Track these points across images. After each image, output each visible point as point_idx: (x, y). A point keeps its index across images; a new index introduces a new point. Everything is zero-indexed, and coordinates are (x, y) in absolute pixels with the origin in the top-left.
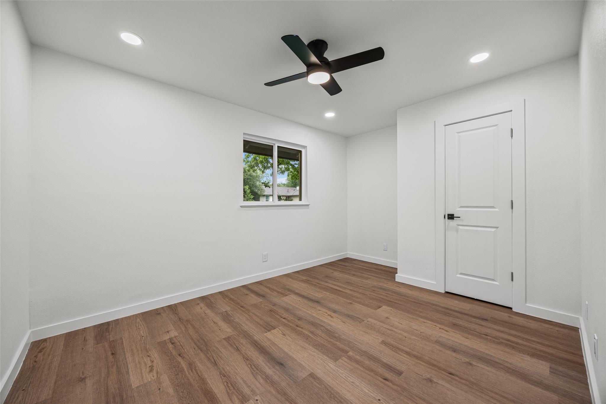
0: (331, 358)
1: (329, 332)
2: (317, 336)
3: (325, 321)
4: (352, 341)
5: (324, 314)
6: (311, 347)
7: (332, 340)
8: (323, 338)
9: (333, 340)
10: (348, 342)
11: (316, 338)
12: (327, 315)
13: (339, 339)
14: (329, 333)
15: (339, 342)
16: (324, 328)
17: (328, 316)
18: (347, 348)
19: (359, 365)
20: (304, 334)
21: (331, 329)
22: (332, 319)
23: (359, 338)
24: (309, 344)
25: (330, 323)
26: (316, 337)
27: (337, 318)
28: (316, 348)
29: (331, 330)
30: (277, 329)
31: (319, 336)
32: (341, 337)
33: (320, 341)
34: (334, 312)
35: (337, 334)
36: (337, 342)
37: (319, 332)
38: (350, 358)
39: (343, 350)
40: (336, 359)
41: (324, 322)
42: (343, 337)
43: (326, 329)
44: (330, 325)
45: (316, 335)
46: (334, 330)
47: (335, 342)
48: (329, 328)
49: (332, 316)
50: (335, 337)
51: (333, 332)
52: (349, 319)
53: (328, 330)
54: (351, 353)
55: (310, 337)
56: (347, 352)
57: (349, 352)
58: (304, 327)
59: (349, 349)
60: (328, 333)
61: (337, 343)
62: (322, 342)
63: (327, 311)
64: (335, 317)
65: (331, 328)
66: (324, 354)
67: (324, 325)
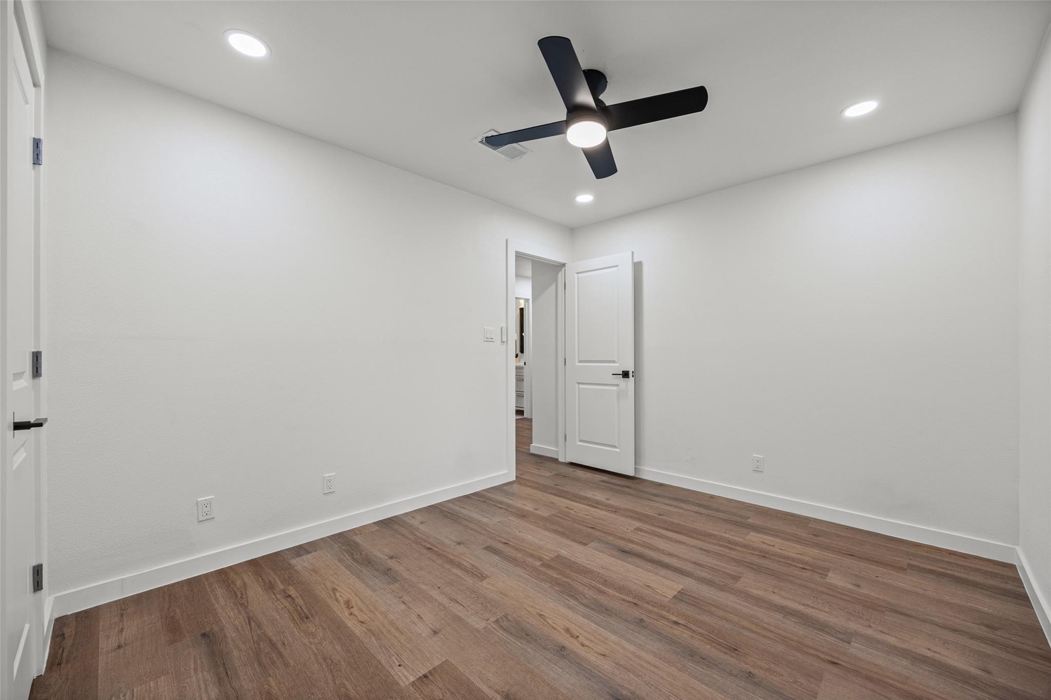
0: (565, 558)
1: (570, 593)
2: (590, 585)
3: (581, 618)
4: (533, 580)
5: (588, 639)
6: (595, 569)
7: (565, 580)
8: (580, 583)
9: (563, 579)
10: (538, 578)
11: (592, 583)
12: (581, 639)
13: (554, 582)
14: (570, 591)
15: (552, 577)
16: (582, 602)
17: (578, 634)
18: (541, 569)
19: (530, 553)
20: (615, 589)
21: (569, 600)
22: (569, 625)
23: (519, 583)
24: (599, 573)
25: (570, 614)
26: (593, 585)
27: (555, 629)
28: (586, 568)
29: (566, 597)
30: (671, 598)
31: (587, 587)
32: (550, 585)
33: (584, 578)
34: (563, 648)
35: (557, 590)
36: (556, 578)
37: (589, 593)
38: (540, 559)
39: (549, 567)
40: (559, 557)
41: (584, 616)
42: (546, 586)
43: (577, 598)
44: (570, 607)
45: (593, 587)
46: (562, 597)
47: (559, 577)
48: (573, 602)
49: (568, 636)
50: (559, 584)
51: (564, 594)
52: (528, 625)
53: (573, 597)
54: (538, 563)
55: (603, 584)
56: (543, 565)
57: (540, 565)
58: (620, 602)
59: (539, 568)
60: (572, 592)
61: (556, 576)
62: (581, 577)
63: (582, 652)
64: (559, 631)
65: (567, 602)
66: (574, 562)
67: (581, 608)
